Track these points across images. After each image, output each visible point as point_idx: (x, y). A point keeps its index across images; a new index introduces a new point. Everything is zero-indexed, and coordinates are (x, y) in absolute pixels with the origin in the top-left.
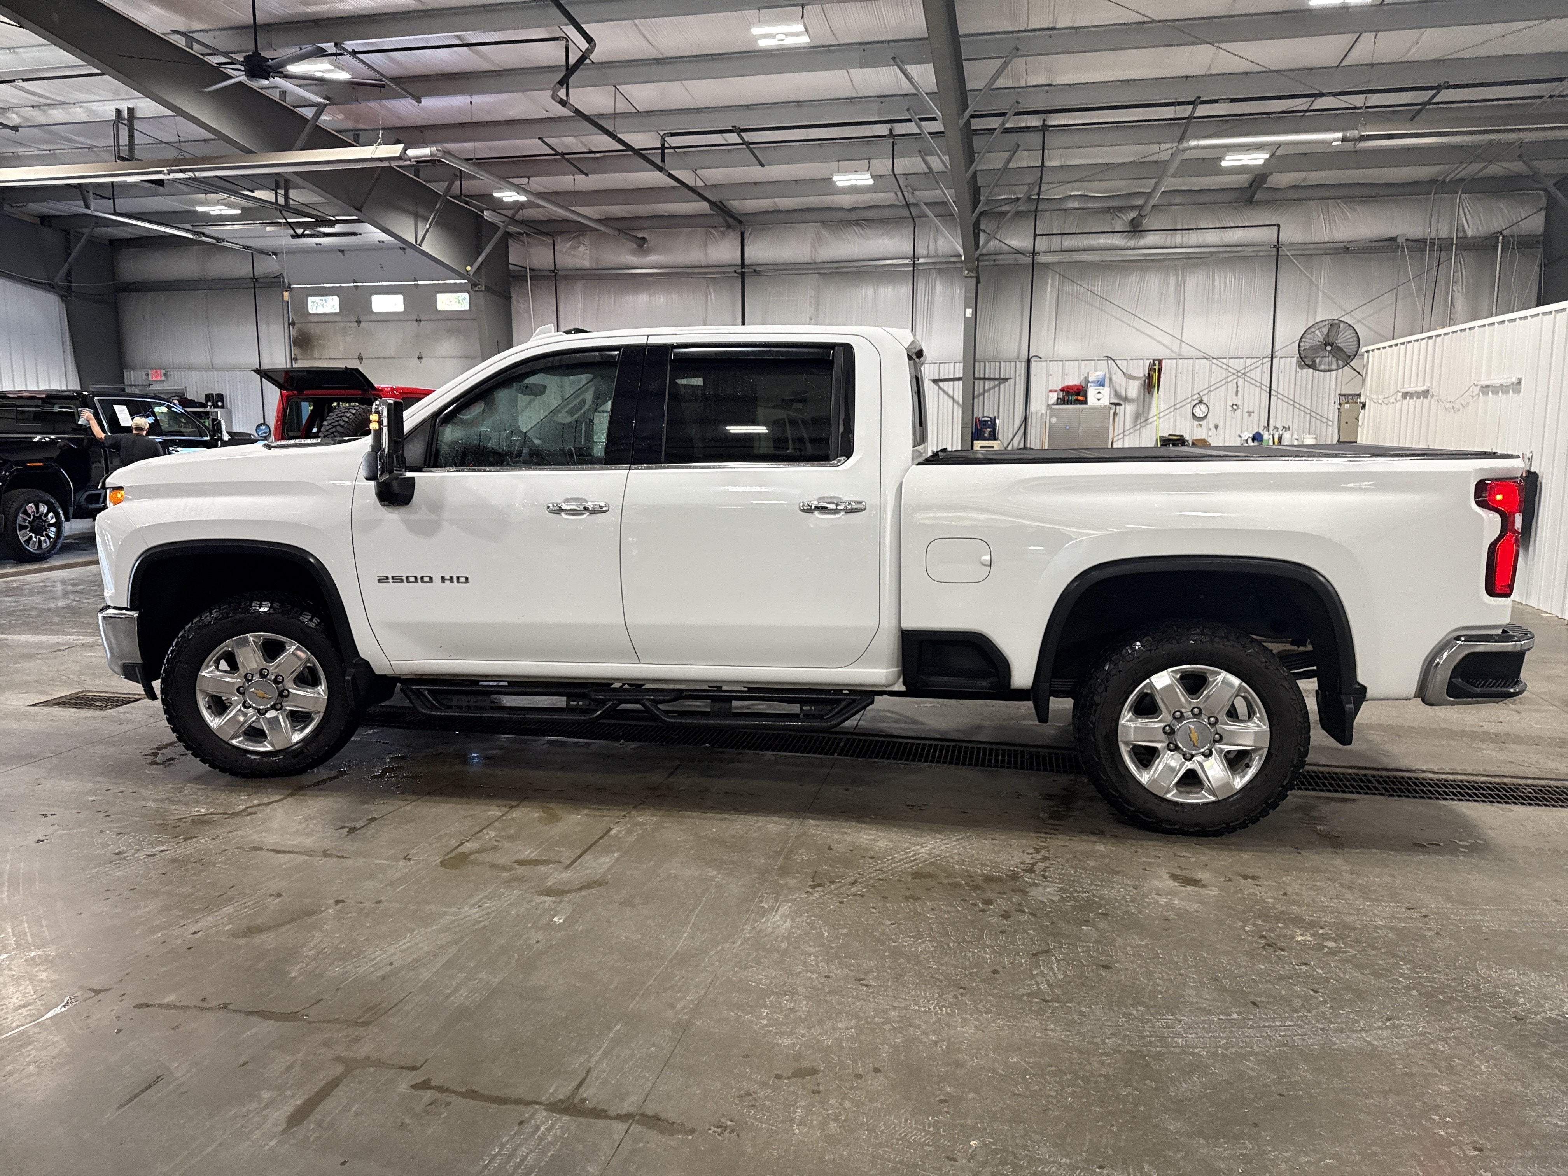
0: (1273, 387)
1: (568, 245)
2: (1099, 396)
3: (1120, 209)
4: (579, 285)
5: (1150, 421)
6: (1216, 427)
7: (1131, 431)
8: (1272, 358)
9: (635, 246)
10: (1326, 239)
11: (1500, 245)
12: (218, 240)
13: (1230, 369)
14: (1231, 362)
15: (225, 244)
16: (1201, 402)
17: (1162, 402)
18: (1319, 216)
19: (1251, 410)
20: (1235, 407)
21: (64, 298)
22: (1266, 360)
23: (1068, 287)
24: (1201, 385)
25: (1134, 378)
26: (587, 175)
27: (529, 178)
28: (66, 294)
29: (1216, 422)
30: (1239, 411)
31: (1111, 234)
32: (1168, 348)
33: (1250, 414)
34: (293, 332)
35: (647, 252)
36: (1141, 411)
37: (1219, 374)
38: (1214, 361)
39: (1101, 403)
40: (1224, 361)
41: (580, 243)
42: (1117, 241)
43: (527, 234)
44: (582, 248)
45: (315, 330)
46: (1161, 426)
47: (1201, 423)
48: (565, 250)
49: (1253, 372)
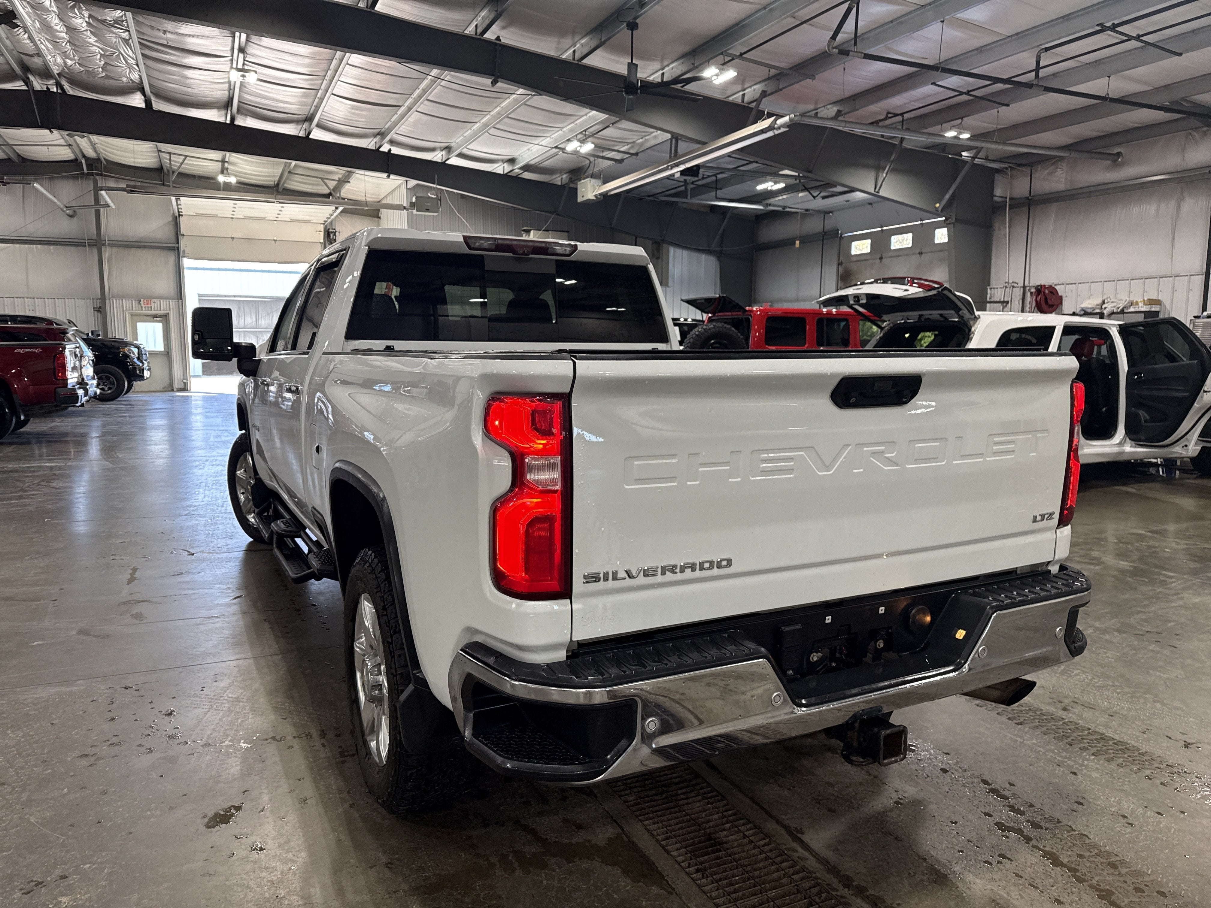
1: (1046, 172)
4: (1054, 206)
9: (1109, 162)
12: (784, 207)
15: (788, 210)
21: (719, 258)
26: (1008, 105)
27: (962, 119)
28: (719, 255)
34: (841, 270)
35: (1123, 164)
41: (1057, 168)
43: (1011, 168)
44: (1059, 172)
45: (854, 267)
48: (1042, 177)
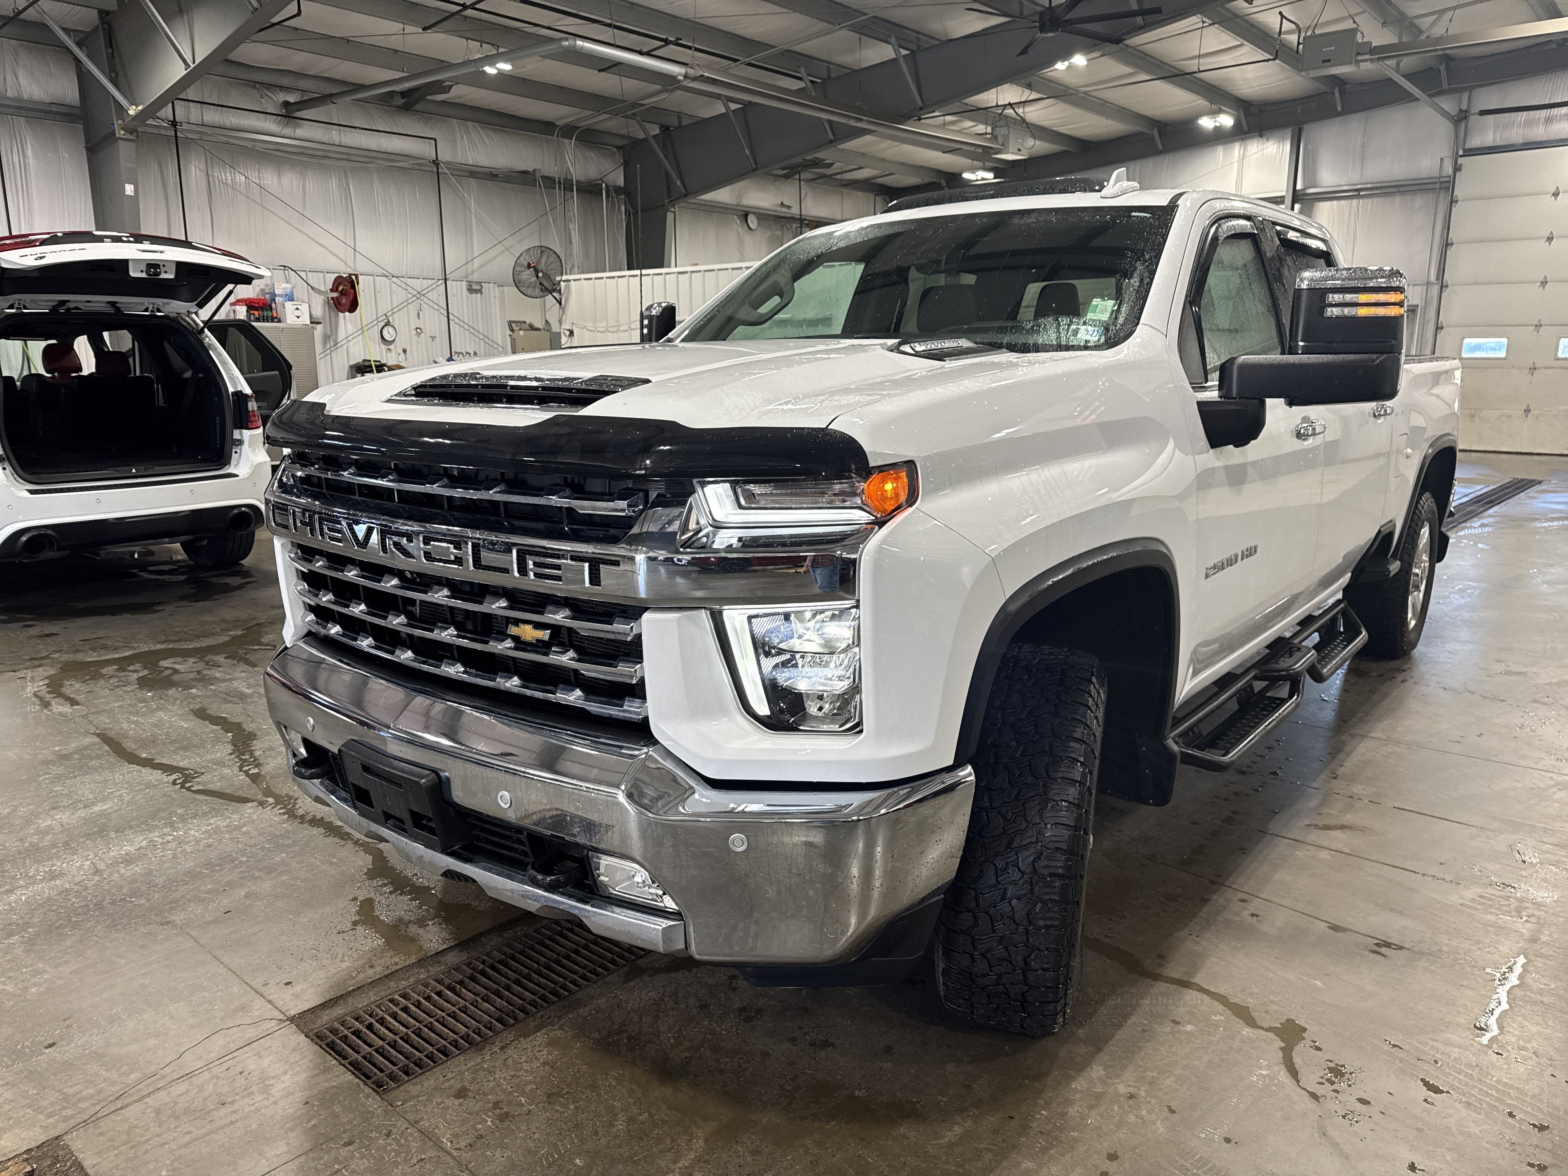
0: (450, 311)
2: (298, 313)
3: (270, 87)
5: (339, 345)
6: (405, 351)
7: (322, 355)
8: (446, 280)
10: (471, 162)
11: (604, 192)
13: (410, 290)
14: (409, 281)
16: (388, 324)
17: (349, 324)
18: (462, 137)
19: (433, 335)
20: (419, 331)
22: (441, 282)
23: (224, 175)
24: (384, 306)
25: (319, 292)
29: (404, 347)
30: (422, 335)
31: (264, 115)
32: (342, 260)
33: (433, 338)
36: (329, 333)
37: (400, 296)
38: (394, 279)
39: (299, 322)
40: (403, 279)
42: (270, 125)
46: (351, 350)
47: (390, 347)
49: (430, 293)
